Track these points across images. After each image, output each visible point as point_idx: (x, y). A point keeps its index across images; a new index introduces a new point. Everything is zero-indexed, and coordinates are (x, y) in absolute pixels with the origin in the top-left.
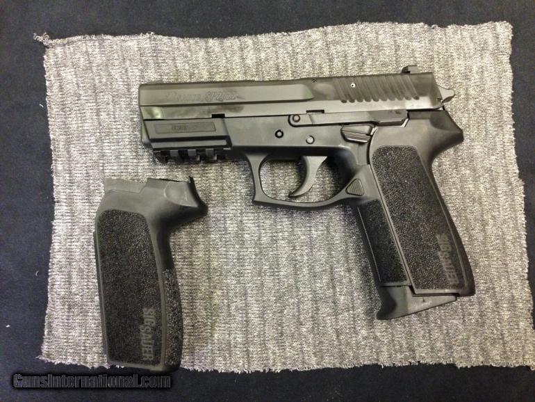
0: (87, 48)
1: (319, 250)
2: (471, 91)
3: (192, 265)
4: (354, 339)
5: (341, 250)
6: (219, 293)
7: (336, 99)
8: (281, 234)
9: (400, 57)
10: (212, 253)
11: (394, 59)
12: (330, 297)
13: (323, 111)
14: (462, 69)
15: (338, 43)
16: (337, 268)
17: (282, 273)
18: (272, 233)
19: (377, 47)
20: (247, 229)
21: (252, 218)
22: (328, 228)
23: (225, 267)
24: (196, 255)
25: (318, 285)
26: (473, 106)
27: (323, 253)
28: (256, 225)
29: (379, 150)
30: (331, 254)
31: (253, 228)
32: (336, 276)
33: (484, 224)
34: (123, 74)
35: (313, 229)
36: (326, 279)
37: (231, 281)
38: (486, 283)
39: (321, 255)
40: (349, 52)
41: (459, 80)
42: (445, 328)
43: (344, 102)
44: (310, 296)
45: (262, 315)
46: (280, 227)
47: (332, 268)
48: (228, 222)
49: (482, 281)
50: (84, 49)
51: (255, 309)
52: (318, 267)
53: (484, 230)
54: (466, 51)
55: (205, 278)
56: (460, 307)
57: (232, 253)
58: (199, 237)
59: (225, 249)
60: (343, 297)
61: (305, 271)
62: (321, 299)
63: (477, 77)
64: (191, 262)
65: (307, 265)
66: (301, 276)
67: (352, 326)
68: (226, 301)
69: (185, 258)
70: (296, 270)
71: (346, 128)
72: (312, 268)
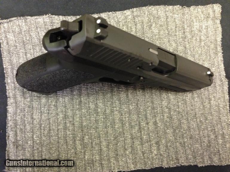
0: (19, 23)
1: (133, 115)
2: (202, 38)
3: (74, 125)
4: (151, 155)
5: (144, 114)
6: (87, 137)
8: (115, 108)
9: (169, 22)
10: (83, 118)
11: (166, 23)
12: (139, 137)
14: (198, 27)
15: (139, 16)
16: (142, 123)
17: (116, 127)
18: (111, 108)
19: (157, 18)
20: (99, 106)
21: (101, 101)
22: (137, 104)
23: (90, 125)
24: (75, 120)
25: (133, 131)
26: (204, 45)
27: (135, 116)
28: (104, 104)
30: (139, 117)
31: (102, 106)
32: (142, 127)
33: (210, 100)
34: (37, 35)
35: (130, 105)
36: (137, 128)
37: (93, 131)
38: (211, 127)
39: (135, 117)
40: (145, 20)
41: (197, 33)
42: (193, 148)
44: (130, 136)
45: (108, 146)
46: (115, 105)
47: (139, 123)
48: (91, 104)
49: (209, 126)
50: (18, 24)
51: (104, 143)
52: (133, 123)
53: (210, 103)
54: (200, 18)
55: (80, 130)
56: (199, 139)
57: (93, 119)
58: (77, 111)
59: (89, 117)
60: (145, 137)
61: (127, 125)
62: (135, 138)
63: (205, 31)
64: (73, 123)
65: (128, 122)
66: (125, 127)
67: (150, 150)
68: (90, 141)
69: (70, 121)
70: (123, 125)
72: (130, 124)
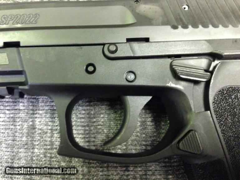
7: (164, 24)
13: (147, 40)
29: (221, 92)
43: (175, 27)
71: (177, 62)
